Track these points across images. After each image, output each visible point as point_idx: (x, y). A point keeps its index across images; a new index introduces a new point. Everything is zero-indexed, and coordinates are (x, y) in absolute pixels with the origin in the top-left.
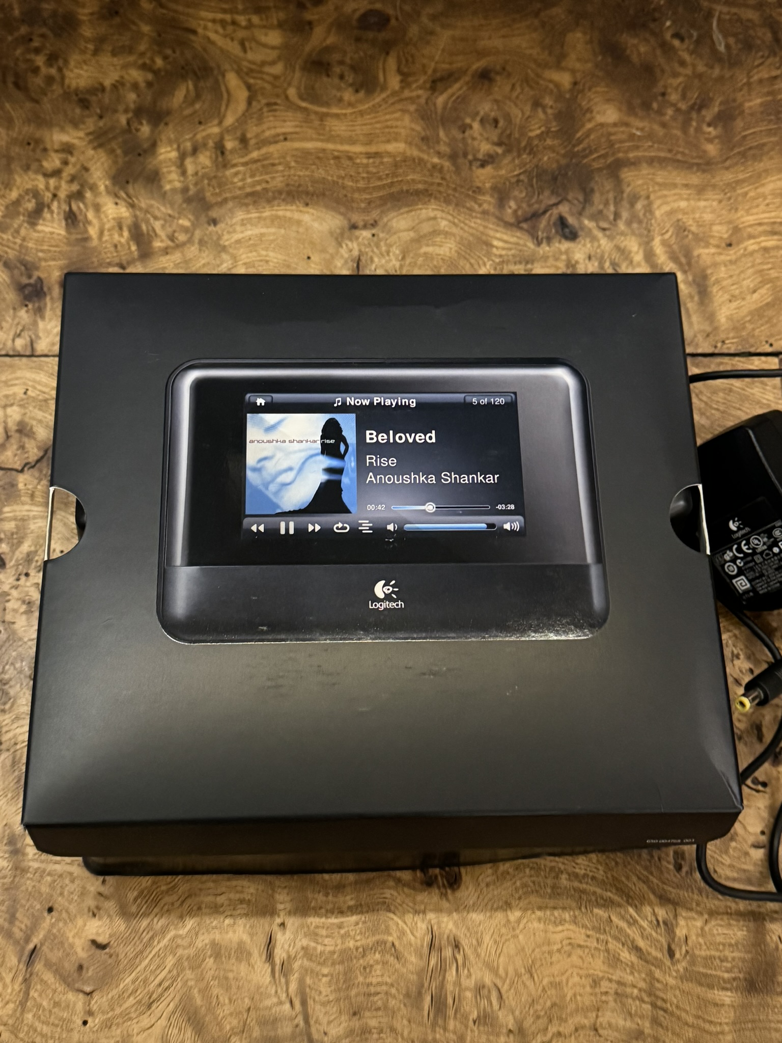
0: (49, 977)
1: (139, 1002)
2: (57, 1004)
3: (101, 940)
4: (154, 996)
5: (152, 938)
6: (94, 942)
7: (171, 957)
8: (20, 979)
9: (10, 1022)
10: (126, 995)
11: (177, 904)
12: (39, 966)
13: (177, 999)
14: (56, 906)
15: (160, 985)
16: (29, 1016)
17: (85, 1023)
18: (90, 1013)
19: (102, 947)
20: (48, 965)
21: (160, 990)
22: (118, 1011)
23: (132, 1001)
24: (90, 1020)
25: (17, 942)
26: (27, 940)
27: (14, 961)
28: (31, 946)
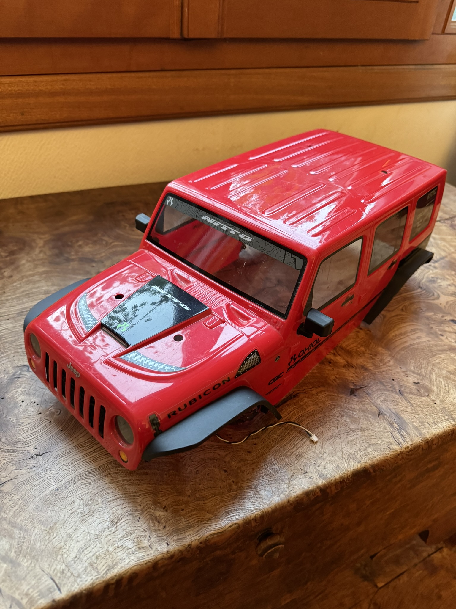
0: (411, 396)
1: (444, 393)
2: (422, 402)
3: (416, 381)
4: (447, 389)
5: (430, 376)
6: (415, 383)
7: (440, 379)
8: (404, 400)
9: (414, 412)
10: (439, 392)
11: (427, 366)
12: (406, 395)
13: (454, 387)
14: (394, 379)
15: (445, 386)
16: (417, 408)
17: (435, 403)
18: (435, 401)
19: (418, 383)
20: (407, 393)
21: (447, 387)
22: (441, 397)
23: (442, 393)
24: (436, 402)
25: (392, 391)
26: (395, 389)
27: (397, 396)
28: (398, 391)
